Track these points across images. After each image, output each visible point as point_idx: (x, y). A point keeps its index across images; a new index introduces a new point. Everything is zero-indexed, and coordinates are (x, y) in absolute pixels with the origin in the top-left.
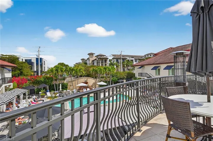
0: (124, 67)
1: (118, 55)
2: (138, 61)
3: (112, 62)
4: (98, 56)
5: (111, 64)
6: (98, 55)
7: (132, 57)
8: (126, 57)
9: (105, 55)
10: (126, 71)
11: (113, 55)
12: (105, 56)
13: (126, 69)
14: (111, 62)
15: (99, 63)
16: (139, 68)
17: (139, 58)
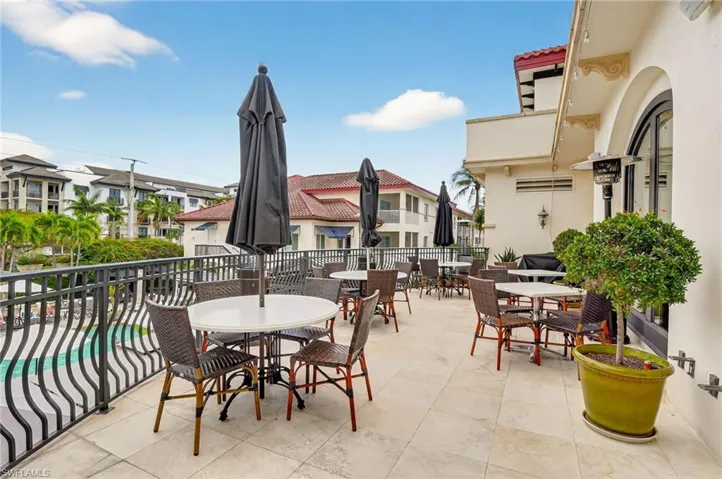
0: (146, 220)
1: (117, 173)
2: (201, 202)
3: (89, 196)
4: (11, 164)
5: (83, 207)
6: (8, 160)
7: (182, 187)
8: (156, 186)
9: (55, 164)
10: (153, 237)
11: (96, 171)
12: (55, 167)
13: (151, 231)
14: (83, 200)
15: (16, 194)
16: (197, 229)
17: (206, 194)
